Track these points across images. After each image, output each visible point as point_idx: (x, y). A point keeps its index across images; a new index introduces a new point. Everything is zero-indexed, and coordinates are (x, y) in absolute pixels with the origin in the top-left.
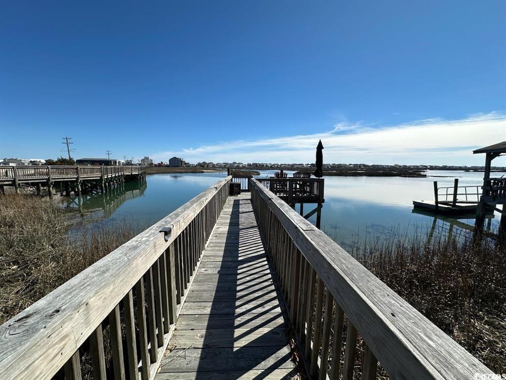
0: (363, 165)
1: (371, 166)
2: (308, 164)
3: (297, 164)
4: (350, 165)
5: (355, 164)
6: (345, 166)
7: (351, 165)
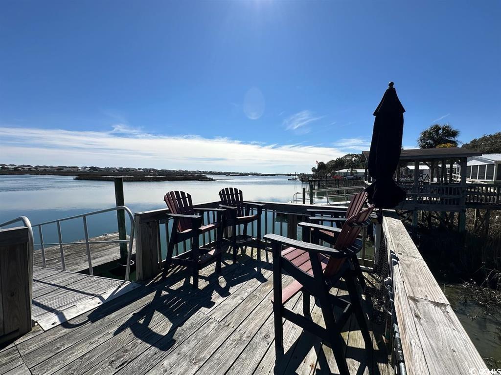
0: (153, 169)
1: (160, 171)
2: (86, 167)
3: (67, 166)
4: (139, 169)
5: (144, 168)
6: (134, 170)
7: (141, 169)
